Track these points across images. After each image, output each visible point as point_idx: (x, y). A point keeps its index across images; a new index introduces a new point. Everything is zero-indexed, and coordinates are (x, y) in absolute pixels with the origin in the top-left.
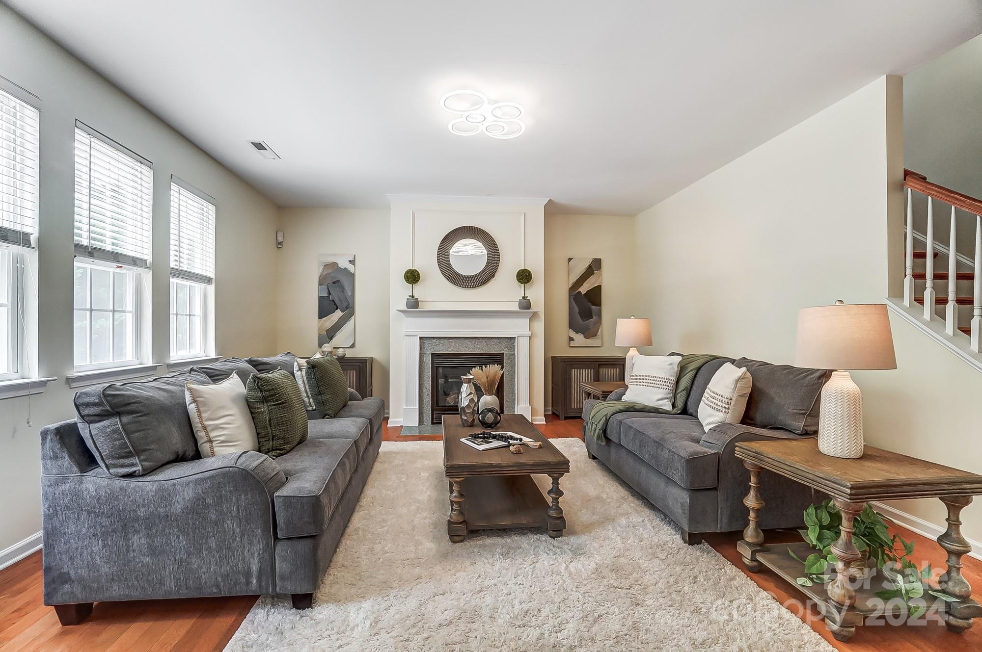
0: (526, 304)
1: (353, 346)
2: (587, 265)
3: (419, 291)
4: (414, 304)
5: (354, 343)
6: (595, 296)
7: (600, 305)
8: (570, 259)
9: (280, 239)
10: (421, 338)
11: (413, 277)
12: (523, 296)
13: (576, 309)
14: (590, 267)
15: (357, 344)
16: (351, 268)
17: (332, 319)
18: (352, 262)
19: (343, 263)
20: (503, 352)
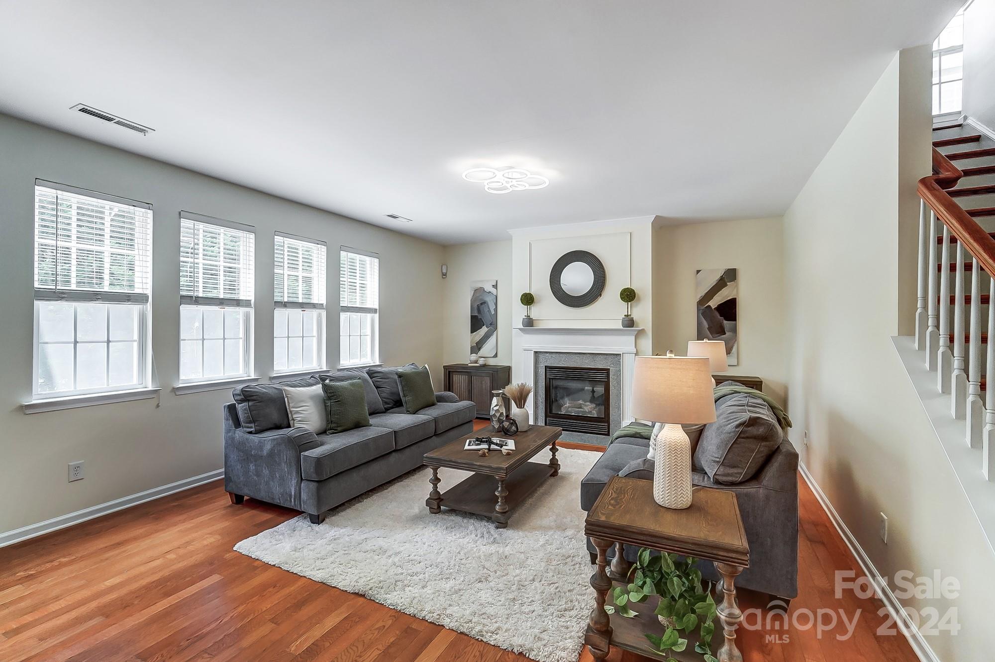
0: (629, 323)
1: (496, 356)
2: (718, 277)
3: (535, 312)
4: (529, 323)
5: (496, 353)
6: (729, 310)
7: (735, 320)
8: (698, 272)
9: (444, 271)
10: (536, 352)
11: (528, 300)
12: (627, 314)
13: (705, 324)
14: (722, 279)
15: (499, 355)
16: (494, 291)
17: (480, 333)
18: (495, 286)
19: (488, 287)
20: (609, 368)
